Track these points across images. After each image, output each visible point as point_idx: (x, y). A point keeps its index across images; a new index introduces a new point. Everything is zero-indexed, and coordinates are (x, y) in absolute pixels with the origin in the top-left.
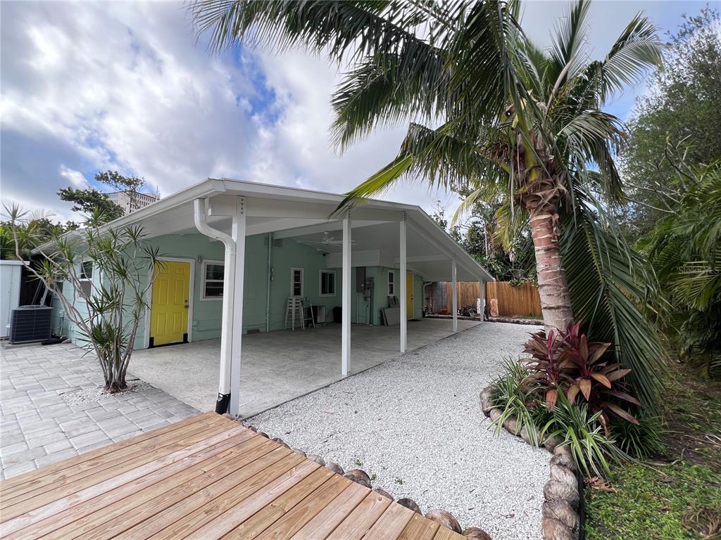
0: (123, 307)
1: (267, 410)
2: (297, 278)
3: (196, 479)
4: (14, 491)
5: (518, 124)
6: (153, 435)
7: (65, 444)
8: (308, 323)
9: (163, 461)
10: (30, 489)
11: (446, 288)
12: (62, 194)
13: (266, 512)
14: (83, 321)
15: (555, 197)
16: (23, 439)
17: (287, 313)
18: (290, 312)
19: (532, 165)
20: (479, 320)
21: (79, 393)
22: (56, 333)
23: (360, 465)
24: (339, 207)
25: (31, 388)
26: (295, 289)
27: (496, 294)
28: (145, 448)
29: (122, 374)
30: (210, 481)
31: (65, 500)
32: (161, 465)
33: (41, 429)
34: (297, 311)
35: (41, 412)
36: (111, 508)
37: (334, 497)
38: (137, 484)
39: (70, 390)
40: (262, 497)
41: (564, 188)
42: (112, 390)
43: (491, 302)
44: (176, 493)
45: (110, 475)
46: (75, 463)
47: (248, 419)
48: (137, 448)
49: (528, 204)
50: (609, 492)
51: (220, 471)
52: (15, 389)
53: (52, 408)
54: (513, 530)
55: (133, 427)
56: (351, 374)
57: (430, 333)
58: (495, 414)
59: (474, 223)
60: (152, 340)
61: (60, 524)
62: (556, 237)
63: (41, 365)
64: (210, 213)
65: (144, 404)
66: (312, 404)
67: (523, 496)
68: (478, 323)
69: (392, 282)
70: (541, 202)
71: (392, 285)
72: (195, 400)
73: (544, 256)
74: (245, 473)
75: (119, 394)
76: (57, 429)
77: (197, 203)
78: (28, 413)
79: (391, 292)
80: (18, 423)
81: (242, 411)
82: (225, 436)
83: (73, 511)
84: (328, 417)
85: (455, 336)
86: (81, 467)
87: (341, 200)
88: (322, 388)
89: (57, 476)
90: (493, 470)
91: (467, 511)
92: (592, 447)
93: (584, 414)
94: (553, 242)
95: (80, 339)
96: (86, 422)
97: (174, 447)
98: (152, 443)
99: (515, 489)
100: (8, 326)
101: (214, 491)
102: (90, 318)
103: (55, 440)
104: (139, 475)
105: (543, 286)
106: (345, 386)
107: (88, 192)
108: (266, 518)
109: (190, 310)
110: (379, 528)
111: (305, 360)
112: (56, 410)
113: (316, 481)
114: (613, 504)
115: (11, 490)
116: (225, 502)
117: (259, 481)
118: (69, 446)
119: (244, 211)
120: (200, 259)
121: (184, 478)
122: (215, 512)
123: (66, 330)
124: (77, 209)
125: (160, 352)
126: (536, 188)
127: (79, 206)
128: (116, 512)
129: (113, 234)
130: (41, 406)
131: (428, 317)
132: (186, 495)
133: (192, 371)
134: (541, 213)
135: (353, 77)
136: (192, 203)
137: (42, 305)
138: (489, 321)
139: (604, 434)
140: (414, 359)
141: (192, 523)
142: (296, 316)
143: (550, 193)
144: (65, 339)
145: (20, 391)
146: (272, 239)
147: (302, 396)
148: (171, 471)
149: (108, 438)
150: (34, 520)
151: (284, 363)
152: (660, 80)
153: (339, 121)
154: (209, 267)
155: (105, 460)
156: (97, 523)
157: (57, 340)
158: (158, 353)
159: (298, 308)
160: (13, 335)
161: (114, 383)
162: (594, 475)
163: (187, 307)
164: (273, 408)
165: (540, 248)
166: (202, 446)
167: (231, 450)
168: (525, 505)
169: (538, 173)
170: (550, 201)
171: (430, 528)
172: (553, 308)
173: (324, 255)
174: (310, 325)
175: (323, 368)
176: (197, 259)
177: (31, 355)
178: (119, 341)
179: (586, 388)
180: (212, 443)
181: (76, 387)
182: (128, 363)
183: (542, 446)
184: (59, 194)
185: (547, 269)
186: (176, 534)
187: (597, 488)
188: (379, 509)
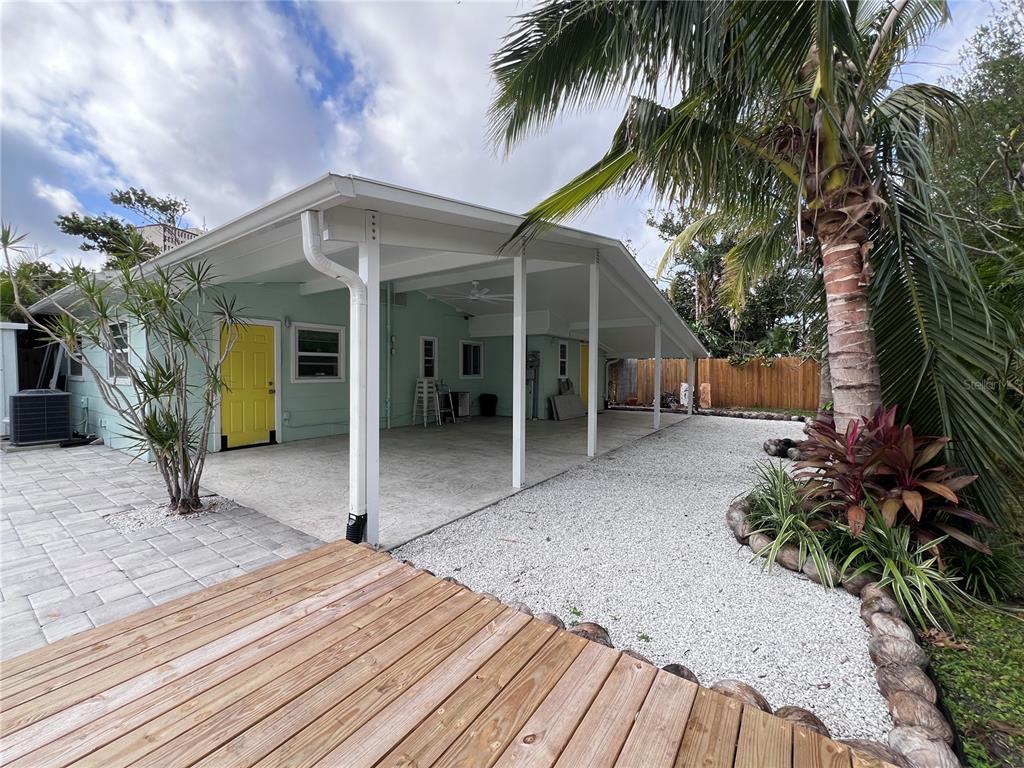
0: (188, 388)
1: (418, 537)
2: (428, 351)
3: (349, 639)
4: (70, 661)
5: (821, 92)
6: (263, 574)
7: (128, 589)
8: (445, 416)
9: (290, 613)
10: (94, 657)
11: (636, 368)
12: (63, 224)
13: (472, 688)
14: (131, 407)
15: (868, 216)
16: (61, 582)
17: (416, 401)
18: (420, 400)
19: (834, 163)
20: (686, 412)
21: (133, 514)
22: (79, 429)
23: (578, 614)
24: (514, 236)
25: (58, 508)
26: (426, 368)
27: (708, 377)
28: (257, 594)
29: (194, 488)
30: (371, 642)
31: (153, 673)
32: (288, 619)
33: (84, 567)
34: (431, 400)
35: (81, 542)
36: (229, 685)
37: (567, 663)
38: (260, 647)
39: (117, 510)
40: (458, 666)
41: (883, 201)
42: (182, 510)
43: (701, 388)
44: (325, 661)
45: (213, 635)
46: (155, 615)
47: (393, 549)
48: (246, 594)
49: (822, 227)
50: (961, 650)
51: (381, 627)
52: (33, 509)
53: (97, 536)
54: (836, 706)
55: (224, 563)
56: (527, 487)
57: (621, 431)
58: (758, 541)
59: (679, 274)
60: (224, 439)
61: (154, 711)
62: (868, 278)
63: (66, 475)
64: (326, 238)
65: (233, 529)
66: (480, 528)
67: (833, 657)
68: (684, 416)
69: (564, 358)
70: (846, 222)
71: (564, 363)
72: (308, 523)
73: (844, 308)
74: (421, 631)
75: (192, 516)
76: (111, 566)
77: (306, 219)
78: (63, 544)
79: (563, 372)
80: (48, 558)
81: (382, 540)
82: (373, 575)
83: (170, 690)
84: (509, 547)
85: (658, 434)
86: (166, 622)
87: (518, 223)
88: (490, 506)
89: (132, 637)
90: (776, 619)
91: (758, 680)
92: (926, 588)
93: (906, 540)
94: (861, 286)
95: (125, 436)
96: (152, 556)
97: (302, 592)
98: (265, 587)
99: (816, 646)
100: (7, 420)
101: (384, 657)
102: (140, 403)
103: (112, 582)
104: (260, 634)
105: (838, 354)
106: (523, 501)
107: (104, 222)
108: (474, 697)
109: (277, 397)
110: (653, 710)
111: (453, 467)
112: (103, 539)
113: (534, 639)
114: (971, 668)
115: (64, 659)
116: (403, 674)
117: (446, 641)
118: (135, 591)
119: (377, 234)
120: (288, 320)
121: (329, 637)
122: (392, 691)
123: (94, 426)
124: (89, 247)
125: (240, 457)
126: (839, 200)
127: (91, 243)
128: (239, 691)
129: (163, 275)
130: (79, 533)
131: (612, 409)
132: (340, 663)
133: (292, 482)
134: (844, 240)
135: (532, 23)
136: (297, 218)
137: (53, 390)
138: (699, 413)
139: (937, 568)
140: (609, 466)
141: (363, 706)
142: (428, 407)
143: (861, 209)
144: (93, 438)
145: (42, 511)
146: (392, 294)
147: (464, 518)
148: (307, 627)
149: (190, 579)
150: (112, 706)
151: (425, 472)
152: (980, 49)
153: (503, 102)
154: (302, 333)
155: (201, 611)
156: (213, 708)
157: (82, 440)
158: (236, 458)
159: (431, 395)
160: (16, 433)
161: (183, 500)
162: (930, 625)
163: (272, 392)
164: (425, 534)
165: (838, 296)
166: (343, 591)
167: (390, 595)
168: (841, 671)
169: (844, 177)
170: (860, 221)
171: (729, 708)
172: (853, 387)
173: (466, 318)
174: (448, 419)
175: (484, 478)
176: (283, 320)
177: (45, 461)
178: (186, 439)
179: (915, 503)
180: (358, 586)
181: (126, 506)
182: (200, 471)
183: (839, 585)
184: (58, 224)
185: (848, 329)
186: (342, 724)
187: (942, 644)
188: (642, 681)
